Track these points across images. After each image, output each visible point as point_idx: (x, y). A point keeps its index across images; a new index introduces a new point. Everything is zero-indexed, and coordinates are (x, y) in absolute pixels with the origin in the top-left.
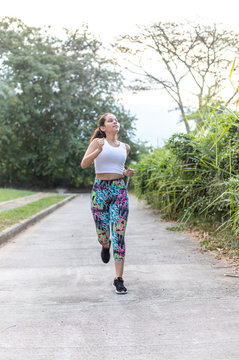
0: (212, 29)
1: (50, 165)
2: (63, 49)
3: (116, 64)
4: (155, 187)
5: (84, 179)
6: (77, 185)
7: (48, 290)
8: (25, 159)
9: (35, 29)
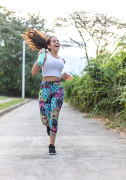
0: (105, 15)
1: (17, 83)
2: (27, 23)
3: (54, 32)
4: (76, 94)
5: (35, 91)
6: (32, 95)
7: (15, 150)
8: (5, 80)
9: (12, 12)
